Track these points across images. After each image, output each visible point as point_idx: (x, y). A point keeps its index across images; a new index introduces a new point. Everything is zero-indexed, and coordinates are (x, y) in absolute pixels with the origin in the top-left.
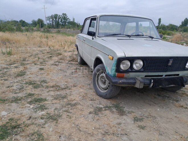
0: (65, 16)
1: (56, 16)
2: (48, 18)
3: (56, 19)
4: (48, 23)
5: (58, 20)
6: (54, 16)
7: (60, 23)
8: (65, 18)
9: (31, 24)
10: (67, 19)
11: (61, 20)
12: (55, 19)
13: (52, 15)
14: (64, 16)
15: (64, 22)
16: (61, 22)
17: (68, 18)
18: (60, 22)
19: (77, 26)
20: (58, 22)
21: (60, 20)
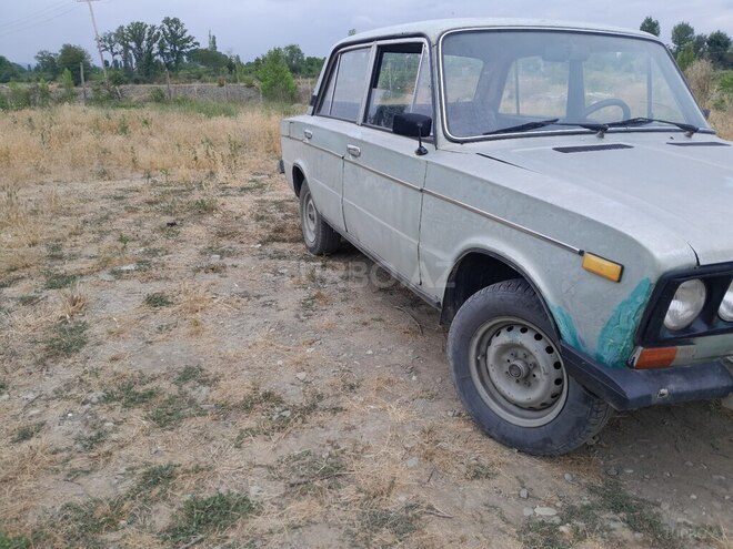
0: (177, 28)
1: (137, 32)
2: (106, 42)
3: (139, 44)
4: (106, 63)
5: (150, 46)
6: (130, 31)
7: (159, 57)
8: (174, 36)
9: (33, 68)
10: (187, 40)
11: (162, 48)
12: (133, 44)
13: (122, 28)
14: (171, 31)
15: (173, 52)
16: (161, 53)
17: (187, 35)
18: (157, 54)
19: (227, 70)
20: (150, 57)
21: (155, 45)
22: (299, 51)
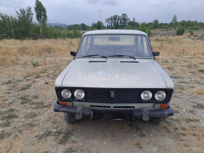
0: (125, 16)
1: (115, 18)
2: (108, 20)
3: (115, 21)
4: (107, 25)
5: (118, 21)
6: (114, 17)
7: (120, 24)
8: (124, 18)
9: (91, 27)
10: (127, 19)
11: (121, 21)
12: (114, 21)
13: (112, 16)
14: (124, 17)
15: (124, 23)
16: (120, 23)
17: (128, 18)
18: (119, 23)
19: (137, 27)
20: (117, 24)
21: (119, 21)
22: (158, 21)
